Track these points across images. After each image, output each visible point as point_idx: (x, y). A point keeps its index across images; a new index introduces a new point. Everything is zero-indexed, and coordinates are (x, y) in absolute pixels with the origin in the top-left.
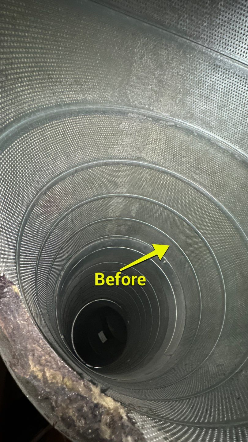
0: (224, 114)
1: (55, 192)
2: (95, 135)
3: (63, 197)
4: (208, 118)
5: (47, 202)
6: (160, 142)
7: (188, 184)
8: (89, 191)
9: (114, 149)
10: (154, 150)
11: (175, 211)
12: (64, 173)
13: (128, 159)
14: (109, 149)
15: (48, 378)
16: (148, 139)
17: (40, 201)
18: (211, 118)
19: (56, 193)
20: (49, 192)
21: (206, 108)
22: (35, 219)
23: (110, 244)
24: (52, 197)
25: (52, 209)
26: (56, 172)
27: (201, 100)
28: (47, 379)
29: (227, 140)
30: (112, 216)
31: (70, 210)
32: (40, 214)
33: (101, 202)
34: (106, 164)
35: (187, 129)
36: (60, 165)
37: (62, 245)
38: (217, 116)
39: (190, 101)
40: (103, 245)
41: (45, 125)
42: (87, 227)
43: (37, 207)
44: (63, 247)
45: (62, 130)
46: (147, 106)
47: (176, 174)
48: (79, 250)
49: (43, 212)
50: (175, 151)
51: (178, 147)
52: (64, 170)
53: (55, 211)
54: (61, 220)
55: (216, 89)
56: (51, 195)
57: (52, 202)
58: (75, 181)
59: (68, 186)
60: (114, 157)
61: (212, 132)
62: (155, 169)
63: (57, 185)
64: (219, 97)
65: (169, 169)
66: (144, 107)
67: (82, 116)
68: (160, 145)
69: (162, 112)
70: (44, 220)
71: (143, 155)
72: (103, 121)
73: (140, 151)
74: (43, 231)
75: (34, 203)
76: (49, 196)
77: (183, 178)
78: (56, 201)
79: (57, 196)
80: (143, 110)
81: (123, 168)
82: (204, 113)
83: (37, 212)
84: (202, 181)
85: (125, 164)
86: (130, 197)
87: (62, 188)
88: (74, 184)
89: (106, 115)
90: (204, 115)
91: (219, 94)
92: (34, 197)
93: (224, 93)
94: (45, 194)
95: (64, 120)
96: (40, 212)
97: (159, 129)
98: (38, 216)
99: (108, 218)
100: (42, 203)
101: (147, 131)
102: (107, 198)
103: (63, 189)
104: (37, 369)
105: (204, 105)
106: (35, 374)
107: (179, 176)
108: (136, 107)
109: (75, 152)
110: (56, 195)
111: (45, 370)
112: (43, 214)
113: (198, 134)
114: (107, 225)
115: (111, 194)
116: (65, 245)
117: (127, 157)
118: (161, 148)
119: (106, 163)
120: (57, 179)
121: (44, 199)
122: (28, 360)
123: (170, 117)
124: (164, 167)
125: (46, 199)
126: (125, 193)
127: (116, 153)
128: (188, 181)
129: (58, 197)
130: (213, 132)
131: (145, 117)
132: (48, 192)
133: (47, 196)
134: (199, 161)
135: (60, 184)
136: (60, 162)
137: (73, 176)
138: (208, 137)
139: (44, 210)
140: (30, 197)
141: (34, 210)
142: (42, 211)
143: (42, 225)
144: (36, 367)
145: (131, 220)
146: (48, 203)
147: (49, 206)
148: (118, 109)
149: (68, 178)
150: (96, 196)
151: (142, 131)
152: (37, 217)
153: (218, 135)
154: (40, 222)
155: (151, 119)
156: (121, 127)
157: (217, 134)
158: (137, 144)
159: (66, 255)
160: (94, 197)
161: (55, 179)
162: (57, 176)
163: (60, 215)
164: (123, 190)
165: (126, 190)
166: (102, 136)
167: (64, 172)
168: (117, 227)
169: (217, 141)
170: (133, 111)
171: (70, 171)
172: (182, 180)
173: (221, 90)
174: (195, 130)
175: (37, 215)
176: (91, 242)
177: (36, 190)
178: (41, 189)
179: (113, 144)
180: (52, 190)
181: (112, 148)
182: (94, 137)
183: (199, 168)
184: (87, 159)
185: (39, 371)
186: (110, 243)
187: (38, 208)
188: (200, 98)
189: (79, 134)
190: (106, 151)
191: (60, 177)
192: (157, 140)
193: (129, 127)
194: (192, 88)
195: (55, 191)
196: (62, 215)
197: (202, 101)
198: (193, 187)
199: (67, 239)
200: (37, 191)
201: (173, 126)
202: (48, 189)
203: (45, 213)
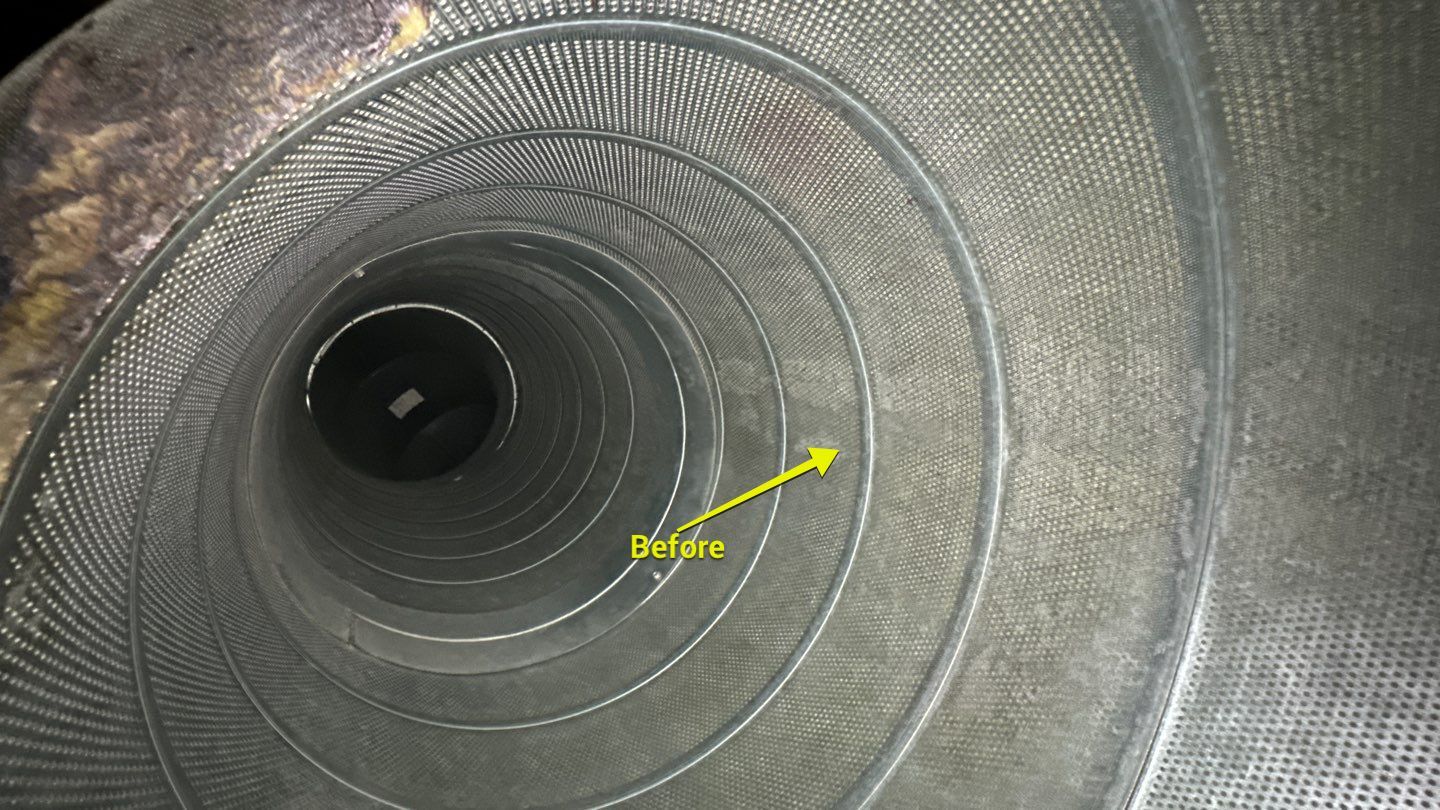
0: (1274, 760)
1: (839, 146)
2: (1089, 253)
3: (824, 179)
4: (1240, 696)
5: (796, 119)
6: (1097, 509)
7: (948, 632)
8: (860, 275)
9: (1039, 339)
10: (1064, 490)
11: (838, 596)
12: (915, 165)
13: (1009, 396)
14: (1037, 317)
15: (51, 217)
16: (1105, 462)
17: (793, 92)
18: (1245, 708)
19: (836, 151)
20: (832, 118)
21: (1284, 684)
22: (725, 84)
23: (690, 381)
24: (819, 137)
25: (772, 148)
26: (916, 129)
27: (1318, 662)
28: (46, 210)
29: (1157, 782)
30: (787, 371)
31: (782, 218)
32: (744, 103)
33: (829, 322)
34: (975, 317)
35: (1173, 613)
36: (945, 141)
37: (654, 213)
38: (1258, 730)
39: (1306, 616)
40: (684, 359)
41: (1112, 33)
42: (732, 290)
43: (771, 80)
44: (651, 220)
45: (1095, 115)
46: (1248, 439)
47: (977, 583)
48: (652, 278)
49: (756, 114)
50: (1069, 572)
51: (1088, 583)
52: (930, 159)
53: (766, 160)
54: (740, 192)
55: (1388, 721)
56: (823, 132)
57: (800, 140)
58: (890, 211)
59: (867, 189)
60: (1007, 341)
61: (1181, 714)
62: (985, 501)
63: (866, 147)
64: (1351, 735)
65: (993, 556)
66: (1242, 429)
67: (1168, 185)
68: (1088, 513)
69: (1234, 506)
70: (728, 124)
71: (1034, 450)
72: (1154, 273)
73: (1049, 438)
74: (688, 129)
75: (783, 66)
76: (820, 123)
77: (967, 613)
78: (807, 156)
79: (825, 154)
80: (1228, 424)
81: (969, 382)
82: (1262, 676)
83: (750, 89)
84: (970, 689)
85: (986, 389)
86: (862, 425)
87: (856, 170)
88: (880, 213)
89: (1185, 280)
90: (1249, 675)
91: (1365, 735)
92: (804, 61)
93: (1375, 757)
94: (826, 104)
95: (1144, 112)
96: (753, 101)
97: (1153, 499)
98: (739, 95)
99: (777, 359)
100: (788, 102)
101: (1138, 452)
102: (847, 344)
103: (853, 174)
104: (83, 164)
105: (1299, 675)
106: (54, 157)
107: (973, 598)
108: (1238, 395)
109: (1007, 187)
110: (828, 150)
111: (86, 199)
112: (748, 114)
113: (1162, 656)
114: (754, 358)
115: (865, 356)
116: (659, 226)
117: (1014, 390)
118: (1072, 516)
119: (980, 314)
120: (889, 141)
121: (804, 106)
122: (115, 121)
123: (1214, 540)
124: (998, 537)
125: (808, 114)
126: (875, 407)
127: (1027, 348)
128: (959, 635)
129: (822, 158)
130: (1181, 718)
131: (1197, 440)
132: (835, 115)
133: (817, 114)
134: (1048, 668)
135: (868, 159)
136: (961, 137)
137: (909, 202)
138: (1156, 699)
139: (763, 116)
140: (804, 43)
141: (756, 73)
142: (758, 109)
143: (706, 119)
144: (89, 157)
145: (782, 441)
146: (793, 123)
147: (780, 133)
148: (1217, 326)
149: (898, 184)
150: (846, 301)
151: (1135, 435)
152: (731, 92)
153: (1173, 739)
154: (716, 110)
155: (1192, 463)
156: (1139, 349)
157: (1175, 735)
158: (1074, 423)
159: (626, 236)
160: (843, 297)
161: (886, 130)
162: (899, 135)
163: (757, 184)
164: (884, 397)
165: (887, 405)
166: (1090, 283)
167: (923, 163)
168: (751, 395)
169: (1146, 740)
170: (1216, 387)
171: (927, 188)
172: (960, 609)
173: (1384, 743)
174: (1177, 643)
175: (740, 90)
176: (683, 315)
177: (835, 61)
178: (841, 84)
179: (1059, 330)
180: (844, 127)
181: (1044, 330)
182: (1079, 250)
183: (1019, 670)
184: (984, 240)
185: (76, 171)
186: (692, 378)
187: (767, 90)
188: (1330, 655)
189: (1085, 187)
190: (1027, 309)
191: (899, 152)
192: (1105, 496)
193: (1142, 380)
194: (1368, 616)
195: (842, 142)
196: (757, 191)
197: (1314, 666)
198: (940, 653)
199: (680, 229)
200: (832, 67)
201: (1179, 554)
202: (847, 113)
203: (752, 123)
